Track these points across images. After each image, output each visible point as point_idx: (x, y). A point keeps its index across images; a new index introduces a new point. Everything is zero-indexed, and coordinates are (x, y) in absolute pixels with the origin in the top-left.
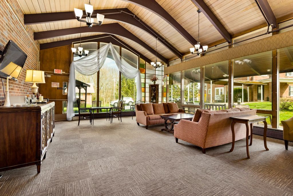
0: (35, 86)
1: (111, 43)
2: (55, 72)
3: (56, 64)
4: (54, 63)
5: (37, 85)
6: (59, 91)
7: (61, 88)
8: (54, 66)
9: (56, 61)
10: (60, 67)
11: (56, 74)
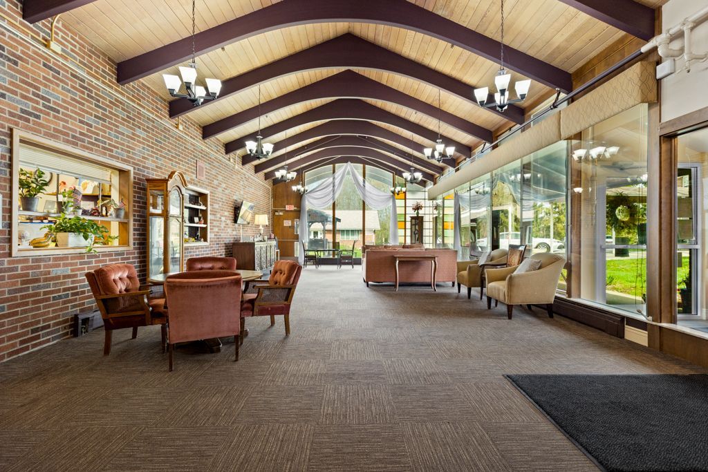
0: (261, 227)
1: (349, 163)
2: (287, 209)
3: (287, 199)
4: (285, 198)
5: (263, 226)
6: (291, 230)
7: (292, 227)
8: (286, 202)
9: (287, 196)
10: (292, 202)
11: (288, 211)
